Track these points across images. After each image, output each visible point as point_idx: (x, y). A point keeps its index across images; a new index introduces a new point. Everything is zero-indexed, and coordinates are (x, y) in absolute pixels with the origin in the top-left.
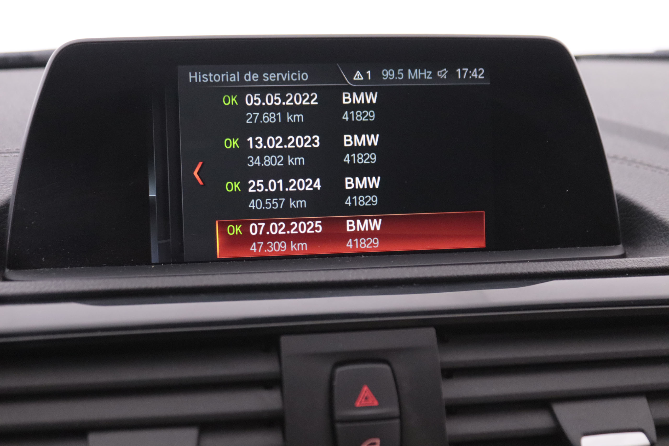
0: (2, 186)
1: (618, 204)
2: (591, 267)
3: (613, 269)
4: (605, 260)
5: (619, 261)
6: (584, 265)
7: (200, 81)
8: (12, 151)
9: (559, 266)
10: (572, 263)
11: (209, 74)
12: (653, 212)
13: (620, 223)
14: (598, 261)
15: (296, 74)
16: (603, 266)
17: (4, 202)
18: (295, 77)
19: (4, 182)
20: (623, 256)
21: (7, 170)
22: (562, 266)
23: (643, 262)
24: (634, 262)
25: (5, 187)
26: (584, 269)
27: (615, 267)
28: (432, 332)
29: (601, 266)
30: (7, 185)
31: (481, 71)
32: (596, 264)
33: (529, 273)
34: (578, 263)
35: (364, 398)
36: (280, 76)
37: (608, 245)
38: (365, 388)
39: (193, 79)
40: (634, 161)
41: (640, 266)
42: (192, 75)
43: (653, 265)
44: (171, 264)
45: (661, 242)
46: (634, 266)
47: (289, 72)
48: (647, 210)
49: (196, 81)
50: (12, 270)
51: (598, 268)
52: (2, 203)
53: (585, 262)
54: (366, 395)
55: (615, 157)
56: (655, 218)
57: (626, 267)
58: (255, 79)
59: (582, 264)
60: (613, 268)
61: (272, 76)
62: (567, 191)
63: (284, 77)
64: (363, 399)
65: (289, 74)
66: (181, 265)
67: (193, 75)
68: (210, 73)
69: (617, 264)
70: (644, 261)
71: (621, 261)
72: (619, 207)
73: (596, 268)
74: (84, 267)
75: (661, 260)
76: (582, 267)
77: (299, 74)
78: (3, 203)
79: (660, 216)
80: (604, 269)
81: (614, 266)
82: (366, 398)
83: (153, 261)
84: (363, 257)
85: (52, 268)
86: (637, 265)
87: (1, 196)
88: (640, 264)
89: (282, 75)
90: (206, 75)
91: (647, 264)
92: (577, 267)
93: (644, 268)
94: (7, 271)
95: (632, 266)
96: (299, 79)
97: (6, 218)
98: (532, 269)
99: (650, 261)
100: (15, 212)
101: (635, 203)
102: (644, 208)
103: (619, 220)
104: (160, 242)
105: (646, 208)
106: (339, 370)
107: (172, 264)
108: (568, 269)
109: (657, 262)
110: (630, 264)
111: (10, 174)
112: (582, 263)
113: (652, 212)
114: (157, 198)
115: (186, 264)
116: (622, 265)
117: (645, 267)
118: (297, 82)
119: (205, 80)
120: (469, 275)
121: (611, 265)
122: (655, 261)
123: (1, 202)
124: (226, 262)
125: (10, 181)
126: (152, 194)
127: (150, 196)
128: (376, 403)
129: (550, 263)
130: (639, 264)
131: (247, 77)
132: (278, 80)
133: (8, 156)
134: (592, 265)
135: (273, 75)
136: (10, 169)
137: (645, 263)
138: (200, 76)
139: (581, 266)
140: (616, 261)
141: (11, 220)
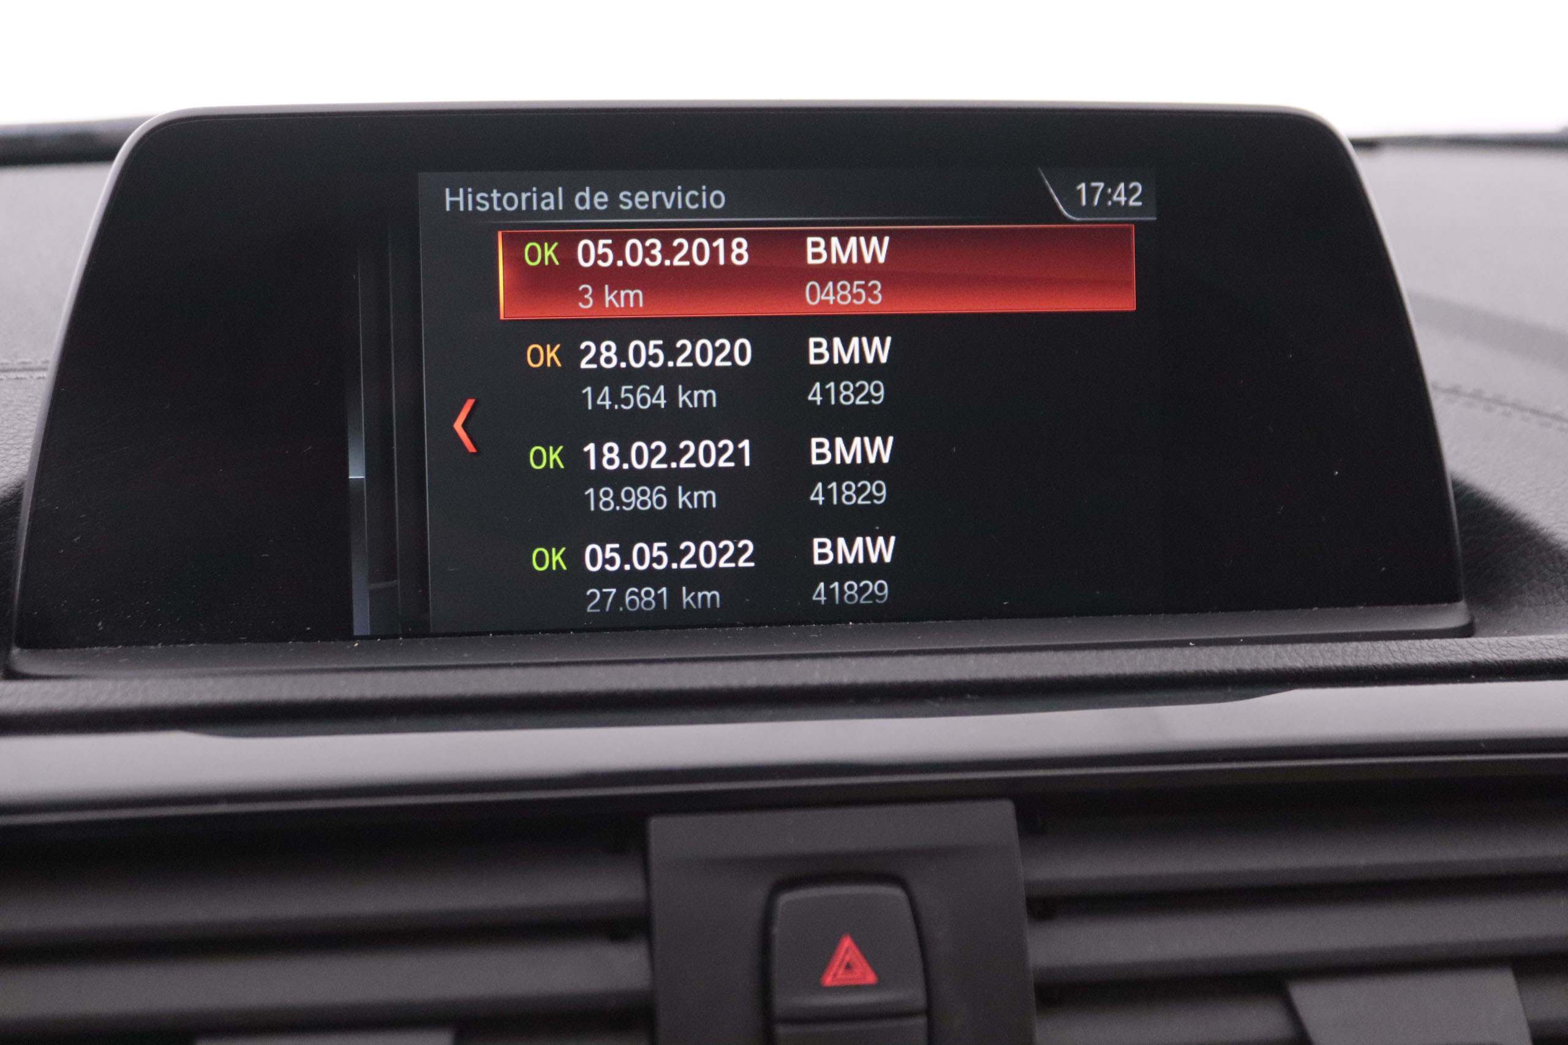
0: (7, 450)
1: (1458, 506)
2: (1387, 658)
3: (1439, 663)
4: (1421, 642)
5: (1455, 643)
6: (1371, 652)
7: (470, 208)
8: (33, 366)
9: (1312, 656)
10: (1343, 648)
11: (492, 192)
12: (1538, 527)
13: (1460, 550)
14: (1405, 644)
15: (696, 193)
16: (1417, 656)
17: (10, 488)
18: (694, 200)
19: (12, 442)
20: (1467, 631)
21: (19, 412)
22: (1318, 654)
23: (1512, 648)
24: (1490, 649)
25: (13, 452)
26: (1370, 664)
27: (1445, 658)
28: (1006, 809)
29: (1411, 657)
30: (18, 449)
31: (1135, 189)
32: (1401, 652)
33: (1239, 671)
34: (1357, 647)
35: (845, 963)
36: (659, 198)
37: (1432, 603)
38: (847, 943)
39: (455, 205)
40: (1499, 401)
41: (1504, 658)
42: (451, 195)
43: (1533, 655)
44: (398, 638)
45: (1557, 595)
46: (1490, 656)
47: (679, 188)
48: (1525, 519)
49: (462, 209)
50: (26, 651)
51: (1404, 661)
52: (5, 491)
53: (1372, 646)
54: (847, 958)
55: (1455, 391)
56: (1544, 539)
57: (1471, 658)
58: (601, 204)
59: (1365, 651)
60: (1439, 660)
61: (641, 199)
62: (1337, 473)
63: (669, 201)
64: (839, 966)
65: (680, 194)
66: (422, 642)
67: (454, 193)
68: (495, 191)
69: (1449, 652)
70: (1513, 646)
71: (1458, 645)
72: (1458, 512)
73: (1398, 660)
74: (194, 643)
75: (1556, 644)
76: (1367, 657)
77: (704, 194)
78: (9, 491)
79: (1556, 534)
80: (1417, 662)
81: (1441, 656)
82: (848, 967)
83: (356, 632)
84: (852, 626)
85: (120, 647)
86: (1495, 654)
87: (3, 474)
88: (1505, 653)
89: (664, 194)
90: (486, 195)
91: (1520, 652)
92: (1354, 659)
93: (1513, 661)
94: (15, 651)
95: (1485, 657)
96: (704, 206)
97: (15, 526)
98: (1248, 661)
99: (1529, 645)
100: (34, 515)
101: (1497, 503)
102: (1518, 516)
103: (1458, 543)
104: (373, 586)
105: (1525, 515)
106: (785, 899)
107: (401, 639)
108: (1332, 664)
109: (1546, 648)
110: (1481, 652)
111: (27, 423)
112: (1365, 649)
113: (1537, 525)
114: (367, 481)
115: (432, 640)
116: (1461, 655)
117: (1517, 661)
118: (699, 212)
119: (483, 206)
120: (1096, 675)
121: (1434, 654)
122: (1542, 646)
123: (5, 488)
124: (529, 635)
125: (27, 437)
126: (356, 473)
127: (350, 477)
128: (871, 978)
129: (1289, 647)
130: (1503, 653)
131: (582, 201)
132: (654, 206)
133: (24, 378)
134: (1390, 655)
135: (642, 196)
136: (27, 409)
137: (1516, 649)
138: (470, 196)
139: (1365, 657)
140: (1448, 644)
141: (25, 533)
